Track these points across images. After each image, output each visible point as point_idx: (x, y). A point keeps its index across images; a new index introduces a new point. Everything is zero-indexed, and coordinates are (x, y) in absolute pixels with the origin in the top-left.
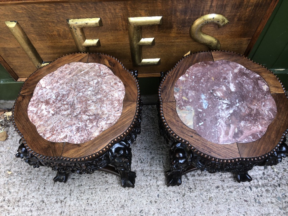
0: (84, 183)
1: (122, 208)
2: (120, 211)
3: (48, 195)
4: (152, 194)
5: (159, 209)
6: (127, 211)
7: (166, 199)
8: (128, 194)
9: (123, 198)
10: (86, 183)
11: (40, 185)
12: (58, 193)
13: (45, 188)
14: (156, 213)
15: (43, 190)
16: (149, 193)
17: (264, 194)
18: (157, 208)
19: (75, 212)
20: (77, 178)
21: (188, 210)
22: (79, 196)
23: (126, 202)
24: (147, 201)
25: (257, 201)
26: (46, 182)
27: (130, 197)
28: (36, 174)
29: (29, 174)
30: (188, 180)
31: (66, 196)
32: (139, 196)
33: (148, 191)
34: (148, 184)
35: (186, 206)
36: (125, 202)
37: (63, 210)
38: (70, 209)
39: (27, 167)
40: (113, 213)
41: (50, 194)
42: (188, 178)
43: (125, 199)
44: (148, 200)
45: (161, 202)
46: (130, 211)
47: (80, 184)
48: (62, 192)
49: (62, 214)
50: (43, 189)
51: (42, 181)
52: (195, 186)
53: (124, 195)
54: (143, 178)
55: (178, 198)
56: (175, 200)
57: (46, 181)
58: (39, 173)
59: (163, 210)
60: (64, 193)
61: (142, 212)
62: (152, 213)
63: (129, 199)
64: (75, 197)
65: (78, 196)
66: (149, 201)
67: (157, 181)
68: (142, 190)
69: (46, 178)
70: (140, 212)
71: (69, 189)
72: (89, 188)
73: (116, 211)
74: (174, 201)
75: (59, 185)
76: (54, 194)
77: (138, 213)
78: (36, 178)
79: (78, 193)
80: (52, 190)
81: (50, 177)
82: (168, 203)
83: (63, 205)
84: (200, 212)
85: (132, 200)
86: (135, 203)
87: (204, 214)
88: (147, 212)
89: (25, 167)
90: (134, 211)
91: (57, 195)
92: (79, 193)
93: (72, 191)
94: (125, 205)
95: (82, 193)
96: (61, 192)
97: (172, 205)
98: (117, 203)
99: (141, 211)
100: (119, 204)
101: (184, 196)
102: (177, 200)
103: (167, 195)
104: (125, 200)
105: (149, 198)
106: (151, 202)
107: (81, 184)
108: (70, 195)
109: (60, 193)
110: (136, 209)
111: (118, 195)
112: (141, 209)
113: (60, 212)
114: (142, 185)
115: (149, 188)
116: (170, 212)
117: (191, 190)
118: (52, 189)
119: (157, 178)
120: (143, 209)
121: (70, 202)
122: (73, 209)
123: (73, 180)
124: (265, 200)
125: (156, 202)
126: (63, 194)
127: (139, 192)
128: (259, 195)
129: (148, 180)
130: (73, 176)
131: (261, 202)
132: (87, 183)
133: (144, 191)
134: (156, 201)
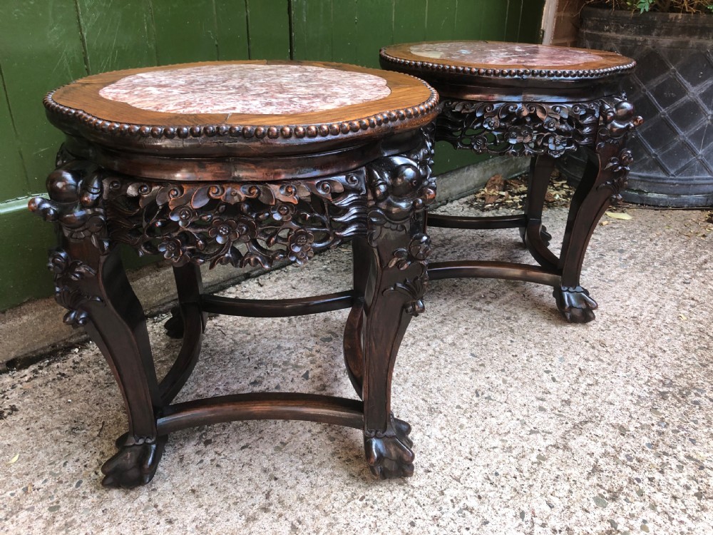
0: (288, 436)
1: (433, 414)
2: (438, 421)
3: (204, 525)
4: (460, 359)
5: (503, 370)
6: (451, 411)
7: (492, 350)
8: (414, 387)
9: (414, 400)
10: (292, 433)
11: (141, 527)
12: (230, 501)
13: (170, 522)
14: (505, 378)
15: (168, 530)
16: (451, 362)
17: (601, 270)
18: (498, 371)
19: (333, 495)
20: (254, 438)
21: (545, 342)
22: (303, 464)
23: (428, 400)
24: (466, 374)
25: (607, 281)
26: (160, 508)
27: (424, 389)
28: (100, 512)
29: (67, 532)
30: (488, 311)
31: (265, 488)
32: (442, 376)
33: (446, 361)
34: (431, 352)
35: (537, 339)
36: (426, 401)
37: (292, 519)
38: (310, 502)
39: (41, 521)
40: (428, 434)
41: (206, 520)
42: (484, 310)
43: (421, 397)
44: (465, 372)
45: (491, 360)
46: (458, 407)
47: (278, 444)
48: (241, 490)
49: (300, 527)
50: (168, 526)
51: (142, 513)
52: (510, 311)
53: (410, 393)
54: (410, 350)
55: (509, 338)
56: (509, 343)
57: (156, 506)
58: (106, 505)
59: (511, 367)
60: (251, 488)
61: (480, 393)
62: (501, 382)
63: (427, 392)
64: (296, 473)
65: (301, 467)
66: (468, 371)
67: (442, 341)
68: (434, 366)
69: (150, 500)
70: (478, 396)
71: (258, 471)
72: (313, 435)
73: (427, 425)
74: (509, 345)
75: (212, 485)
76: (218, 510)
77: (475, 399)
78: (108, 524)
79: (291, 461)
80: (204, 507)
81: (159, 490)
82: (504, 354)
83: (280, 510)
84: (566, 333)
85: (434, 391)
86: (447, 391)
87: (574, 331)
88: (487, 386)
89: (29, 527)
90: (463, 402)
91: (232, 506)
92: (298, 460)
93: (272, 469)
94: (435, 406)
95: (304, 454)
96: (238, 491)
97: (513, 351)
98: (414, 414)
99: (476, 392)
100: (417, 412)
101: (512, 331)
102: (512, 341)
103: (486, 345)
104: (423, 399)
105: (463, 367)
106: (473, 370)
107: (282, 443)
108: (276, 479)
109: (238, 495)
110: (464, 396)
111: (397, 402)
112: (472, 390)
113: (290, 529)
114: (423, 359)
115: (443, 356)
116: (526, 362)
117: (512, 319)
118: (201, 506)
119: (435, 337)
120: (476, 387)
121: (291, 492)
122: (318, 497)
123: (247, 449)
124: (613, 274)
125: (483, 365)
126: (249, 493)
127: (433, 371)
128: (598, 274)
129: (425, 348)
130: (237, 442)
131: (612, 279)
132: (295, 431)
133: (440, 365)
134: (480, 363)
